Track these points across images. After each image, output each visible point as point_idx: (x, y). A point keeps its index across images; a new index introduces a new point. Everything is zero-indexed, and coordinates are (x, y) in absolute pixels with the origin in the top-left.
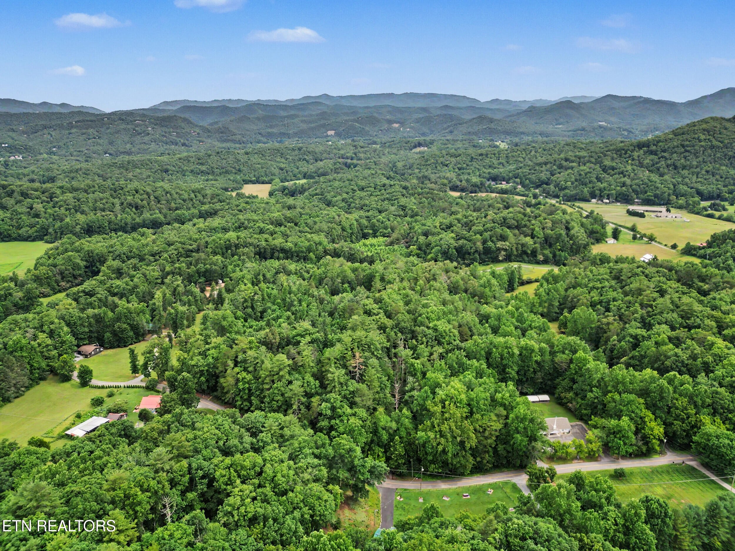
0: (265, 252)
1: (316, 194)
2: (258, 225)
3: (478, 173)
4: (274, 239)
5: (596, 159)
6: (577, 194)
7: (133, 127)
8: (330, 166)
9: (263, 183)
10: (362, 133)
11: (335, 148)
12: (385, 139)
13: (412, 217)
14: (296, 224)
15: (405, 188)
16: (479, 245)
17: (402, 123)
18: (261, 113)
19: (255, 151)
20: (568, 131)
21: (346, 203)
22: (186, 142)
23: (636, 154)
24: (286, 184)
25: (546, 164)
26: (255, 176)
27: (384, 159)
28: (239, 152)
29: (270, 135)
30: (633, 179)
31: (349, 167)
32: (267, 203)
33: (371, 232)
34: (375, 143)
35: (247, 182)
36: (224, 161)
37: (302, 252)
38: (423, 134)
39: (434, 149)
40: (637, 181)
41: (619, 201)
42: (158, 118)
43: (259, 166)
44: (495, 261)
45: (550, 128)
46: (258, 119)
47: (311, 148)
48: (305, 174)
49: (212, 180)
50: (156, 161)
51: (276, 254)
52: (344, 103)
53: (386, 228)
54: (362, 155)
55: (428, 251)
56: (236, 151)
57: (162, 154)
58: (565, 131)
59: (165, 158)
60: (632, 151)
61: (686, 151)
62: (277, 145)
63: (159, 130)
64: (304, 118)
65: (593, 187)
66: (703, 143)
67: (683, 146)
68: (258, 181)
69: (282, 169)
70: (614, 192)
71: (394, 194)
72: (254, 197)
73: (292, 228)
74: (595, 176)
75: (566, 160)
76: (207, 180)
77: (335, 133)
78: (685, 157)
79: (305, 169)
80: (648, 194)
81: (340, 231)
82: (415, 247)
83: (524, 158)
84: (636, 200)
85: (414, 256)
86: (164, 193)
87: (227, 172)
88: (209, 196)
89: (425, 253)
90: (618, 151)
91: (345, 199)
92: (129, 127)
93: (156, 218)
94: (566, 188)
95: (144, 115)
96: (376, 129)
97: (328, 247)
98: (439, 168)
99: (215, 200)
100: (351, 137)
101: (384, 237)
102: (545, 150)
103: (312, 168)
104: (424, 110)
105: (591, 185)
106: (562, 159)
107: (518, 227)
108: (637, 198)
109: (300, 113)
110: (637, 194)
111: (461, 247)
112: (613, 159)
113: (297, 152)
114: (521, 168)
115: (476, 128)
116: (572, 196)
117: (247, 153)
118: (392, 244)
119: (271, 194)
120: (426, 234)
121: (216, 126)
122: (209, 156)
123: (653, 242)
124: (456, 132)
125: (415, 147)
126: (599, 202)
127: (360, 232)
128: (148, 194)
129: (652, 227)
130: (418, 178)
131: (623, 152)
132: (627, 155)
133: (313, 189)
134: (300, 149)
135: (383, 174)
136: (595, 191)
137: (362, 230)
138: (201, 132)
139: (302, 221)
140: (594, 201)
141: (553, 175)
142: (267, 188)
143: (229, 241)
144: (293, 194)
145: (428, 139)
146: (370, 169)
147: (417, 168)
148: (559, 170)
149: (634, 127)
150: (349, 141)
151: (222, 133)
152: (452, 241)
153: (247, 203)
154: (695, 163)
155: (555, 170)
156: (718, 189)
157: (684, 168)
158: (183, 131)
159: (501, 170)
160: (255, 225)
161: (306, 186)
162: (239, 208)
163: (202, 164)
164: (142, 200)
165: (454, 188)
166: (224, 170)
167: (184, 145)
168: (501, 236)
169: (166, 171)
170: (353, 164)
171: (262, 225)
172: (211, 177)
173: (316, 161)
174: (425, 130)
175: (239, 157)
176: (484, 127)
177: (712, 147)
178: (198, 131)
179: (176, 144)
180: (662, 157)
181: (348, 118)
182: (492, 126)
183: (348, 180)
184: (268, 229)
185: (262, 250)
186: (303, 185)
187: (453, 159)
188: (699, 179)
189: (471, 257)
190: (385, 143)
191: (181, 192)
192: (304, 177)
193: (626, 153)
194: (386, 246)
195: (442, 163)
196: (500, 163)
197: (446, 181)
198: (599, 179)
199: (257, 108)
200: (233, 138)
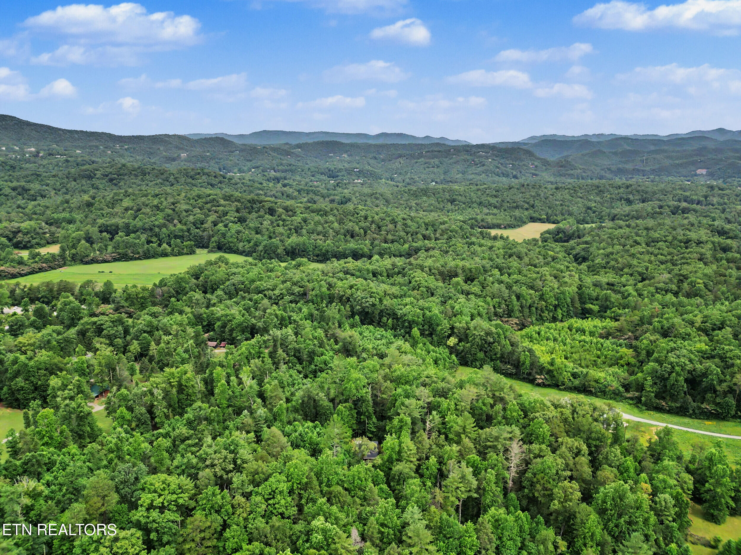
7: (474, 158)
9: (554, 223)
18: (624, 148)
35: (535, 220)
37: (416, 323)
46: (616, 153)
63: (497, 162)
68: (545, 220)
77: (708, 172)
87: (516, 207)
92: (469, 158)
118: (609, 335)
127: (579, 305)
137: (582, 303)
138: (540, 165)
144: (568, 239)
178: (536, 163)
194: (601, 337)
199: (623, 143)
200: (572, 172)
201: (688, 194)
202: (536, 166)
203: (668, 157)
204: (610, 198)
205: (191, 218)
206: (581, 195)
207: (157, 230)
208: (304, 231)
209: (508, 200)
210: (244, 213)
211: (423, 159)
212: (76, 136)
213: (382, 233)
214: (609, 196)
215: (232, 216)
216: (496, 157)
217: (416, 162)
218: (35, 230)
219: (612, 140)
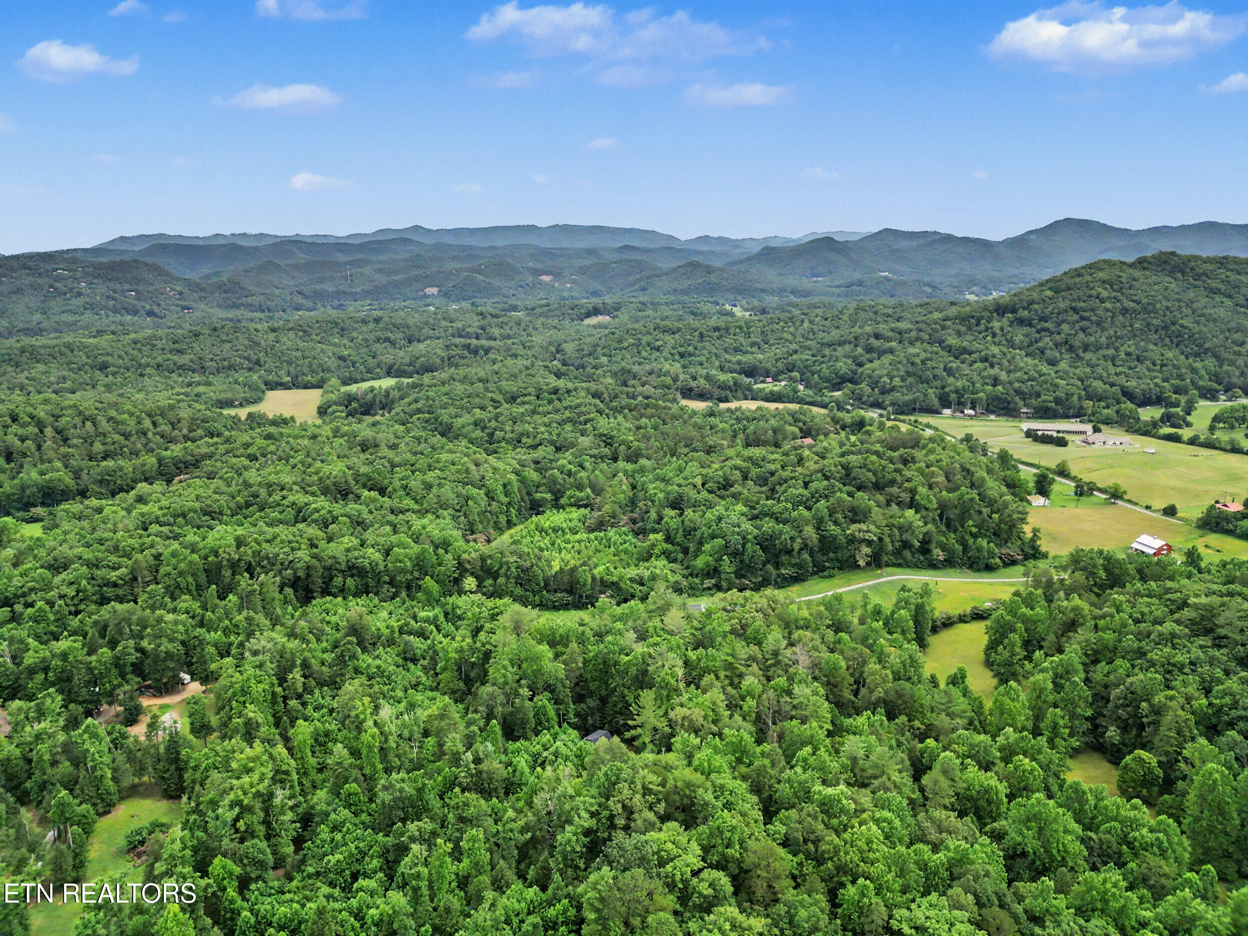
0: (308, 576)
1: (419, 411)
2: (291, 498)
3: (717, 364)
4: (330, 540)
5: (930, 335)
6: (914, 401)
7: (51, 282)
8: (439, 351)
9: (306, 387)
10: (487, 291)
11: (444, 319)
12: (530, 302)
13: (628, 459)
14: (382, 492)
15: (596, 395)
16: (810, 531)
17: (557, 274)
18: (301, 257)
19: (291, 325)
20: (838, 287)
21: (483, 429)
22: (156, 310)
23: (996, 324)
24: (353, 388)
25: (841, 344)
26: (289, 374)
27: (538, 339)
28: (259, 327)
29: (319, 296)
30: (1009, 372)
31: (475, 352)
32: (314, 437)
33: (548, 496)
34: (514, 308)
35: (273, 386)
36: (228, 346)
37: (403, 571)
38: (595, 294)
39: (624, 317)
40: (1018, 374)
41: (993, 412)
42: (99, 266)
43: (299, 354)
44: (849, 565)
45: (806, 283)
46: (297, 267)
47: (400, 317)
48: (391, 367)
49: (199, 384)
50: (83, 347)
51: (338, 581)
52: (450, 240)
53: (580, 487)
54: (496, 332)
55: (692, 547)
56: (252, 326)
57: (100, 333)
58: (831, 287)
59: (104, 341)
60: (989, 320)
61: (1083, 318)
62: (333, 313)
63: (101, 288)
64: (379, 266)
65: (943, 388)
66: (1108, 305)
67: (1075, 310)
68: (296, 384)
69: (342, 358)
70: (982, 395)
71: (583, 409)
72: (285, 422)
73: (374, 500)
74: (942, 366)
75: (877, 336)
76: (189, 385)
77: (439, 291)
78: (1083, 330)
79: (387, 358)
80: (1043, 397)
81: (484, 501)
82: (660, 536)
83: (792, 334)
84: (1024, 410)
85: (658, 557)
86: (78, 420)
87: (231, 367)
88: (184, 426)
89: (686, 551)
90: (963, 319)
91: (482, 420)
92: (40, 281)
93: (51, 481)
94: (892, 389)
95: (74, 261)
96: (513, 284)
97: (465, 556)
98: (644, 354)
99: (200, 432)
100: (470, 298)
101: (579, 507)
102: (826, 319)
103: (402, 356)
104: (591, 252)
105: (938, 383)
106: (869, 336)
107: (878, 487)
108: (1025, 405)
109: (373, 258)
110: (1024, 399)
111: (772, 537)
112: (959, 334)
113: (372, 326)
114: (796, 352)
115: (685, 284)
116: (907, 404)
117: (274, 330)
118: (600, 526)
119: (322, 411)
120: (677, 504)
121: (215, 279)
122: (197, 335)
123: (1119, 502)
124: (651, 290)
125: (588, 315)
126: (958, 414)
127: (526, 498)
128: (41, 425)
129: (1097, 467)
130: (614, 375)
131: (973, 321)
132: (982, 327)
133: (411, 398)
134: (377, 320)
135: (545, 367)
136: (948, 394)
137: (528, 494)
138: (186, 291)
139: (397, 484)
140: (947, 412)
141: (861, 365)
142: (313, 398)
143: (216, 554)
144: (367, 409)
145: (608, 299)
146: (515, 356)
147: (604, 355)
148: (868, 356)
149: (936, 279)
150: (466, 305)
151: (226, 292)
152: (747, 526)
153: (268, 437)
154: (1103, 340)
155: (861, 355)
156: (1156, 385)
157: (1086, 348)
158: (151, 288)
159: (760, 357)
160: (284, 498)
161: (395, 394)
162: (250, 451)
163: (180, 352)
164: (23, 440)
165: (688, 393)
166: (226, 363)
167: (150, 313)
168: (853, 510)
169: (103, 367)
170: (482, 347)
171: (301, 498)
172: (197, 378)
173: (410, 342)
174: (596, 285)
175: (259, 338)
176: (700, 281)
177: (1125, 311)
178: (178, 288)
179: (135, 312)
180: (1044, 330)
181: (459, 265)
182: (713, 278)
183: (480, 380)
184: (317, 510)
185: (301, 573)
186: (387, 392)
187: (668, 338)
188: (1120, 369)
189: (794, 561)
190: (533, 309)
191: (120, 418)
192: (389, 374)
193: (978, 324)
194: (591, 530)
195: (649, 345)
196: (753, 344)
197: (668, 380)
198: (949, 372)
199: (294, 249)
200: (249, 300)
201: (459, 325)
202: (180, 293)
203: (379, 271)
216: (95, 278)
219: (275, 244)
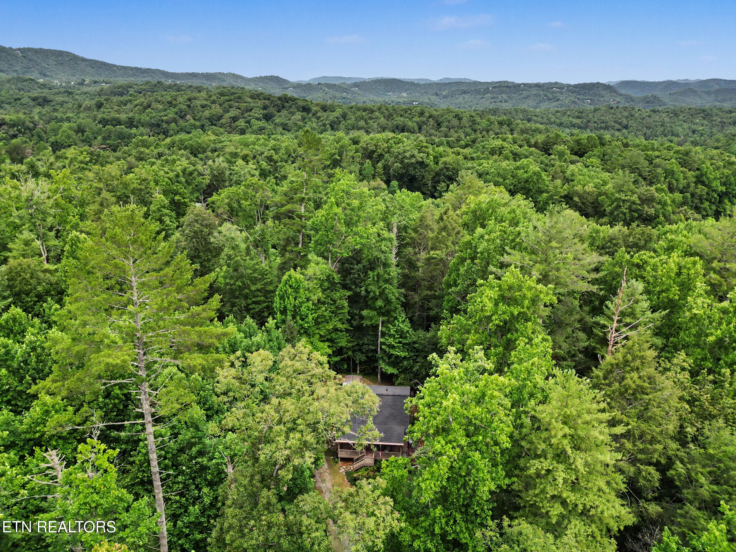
7: (547, 93)
138: (622, 101)
151: (648, 102)
158: (601, 99)
204: (721, 122)
205: (207, 113)
206: (684, 119)
207: (165, 125)
208: (342, 126)
209: (596, 120)
210: (272, 110)
211: (489, 95)
212: (131, 72)
213: (442, 129)
214: (719, 120)
215: (258, 113)
216: (572, 93)
217: (482, 98)
218: (24, 123)
